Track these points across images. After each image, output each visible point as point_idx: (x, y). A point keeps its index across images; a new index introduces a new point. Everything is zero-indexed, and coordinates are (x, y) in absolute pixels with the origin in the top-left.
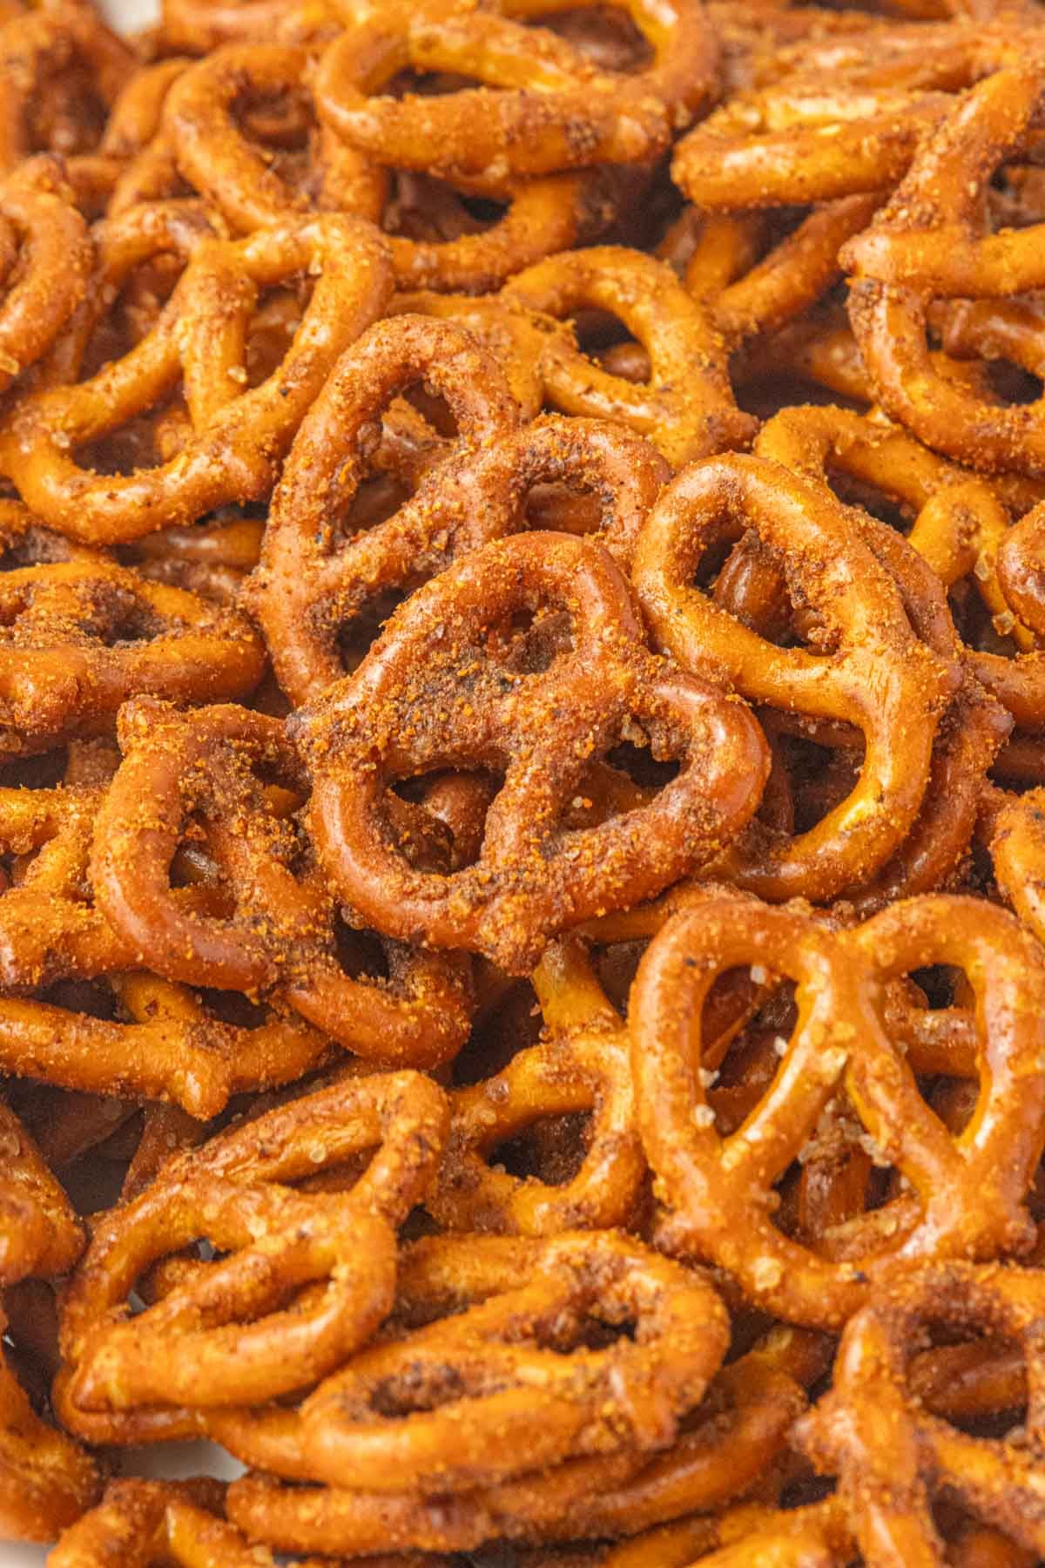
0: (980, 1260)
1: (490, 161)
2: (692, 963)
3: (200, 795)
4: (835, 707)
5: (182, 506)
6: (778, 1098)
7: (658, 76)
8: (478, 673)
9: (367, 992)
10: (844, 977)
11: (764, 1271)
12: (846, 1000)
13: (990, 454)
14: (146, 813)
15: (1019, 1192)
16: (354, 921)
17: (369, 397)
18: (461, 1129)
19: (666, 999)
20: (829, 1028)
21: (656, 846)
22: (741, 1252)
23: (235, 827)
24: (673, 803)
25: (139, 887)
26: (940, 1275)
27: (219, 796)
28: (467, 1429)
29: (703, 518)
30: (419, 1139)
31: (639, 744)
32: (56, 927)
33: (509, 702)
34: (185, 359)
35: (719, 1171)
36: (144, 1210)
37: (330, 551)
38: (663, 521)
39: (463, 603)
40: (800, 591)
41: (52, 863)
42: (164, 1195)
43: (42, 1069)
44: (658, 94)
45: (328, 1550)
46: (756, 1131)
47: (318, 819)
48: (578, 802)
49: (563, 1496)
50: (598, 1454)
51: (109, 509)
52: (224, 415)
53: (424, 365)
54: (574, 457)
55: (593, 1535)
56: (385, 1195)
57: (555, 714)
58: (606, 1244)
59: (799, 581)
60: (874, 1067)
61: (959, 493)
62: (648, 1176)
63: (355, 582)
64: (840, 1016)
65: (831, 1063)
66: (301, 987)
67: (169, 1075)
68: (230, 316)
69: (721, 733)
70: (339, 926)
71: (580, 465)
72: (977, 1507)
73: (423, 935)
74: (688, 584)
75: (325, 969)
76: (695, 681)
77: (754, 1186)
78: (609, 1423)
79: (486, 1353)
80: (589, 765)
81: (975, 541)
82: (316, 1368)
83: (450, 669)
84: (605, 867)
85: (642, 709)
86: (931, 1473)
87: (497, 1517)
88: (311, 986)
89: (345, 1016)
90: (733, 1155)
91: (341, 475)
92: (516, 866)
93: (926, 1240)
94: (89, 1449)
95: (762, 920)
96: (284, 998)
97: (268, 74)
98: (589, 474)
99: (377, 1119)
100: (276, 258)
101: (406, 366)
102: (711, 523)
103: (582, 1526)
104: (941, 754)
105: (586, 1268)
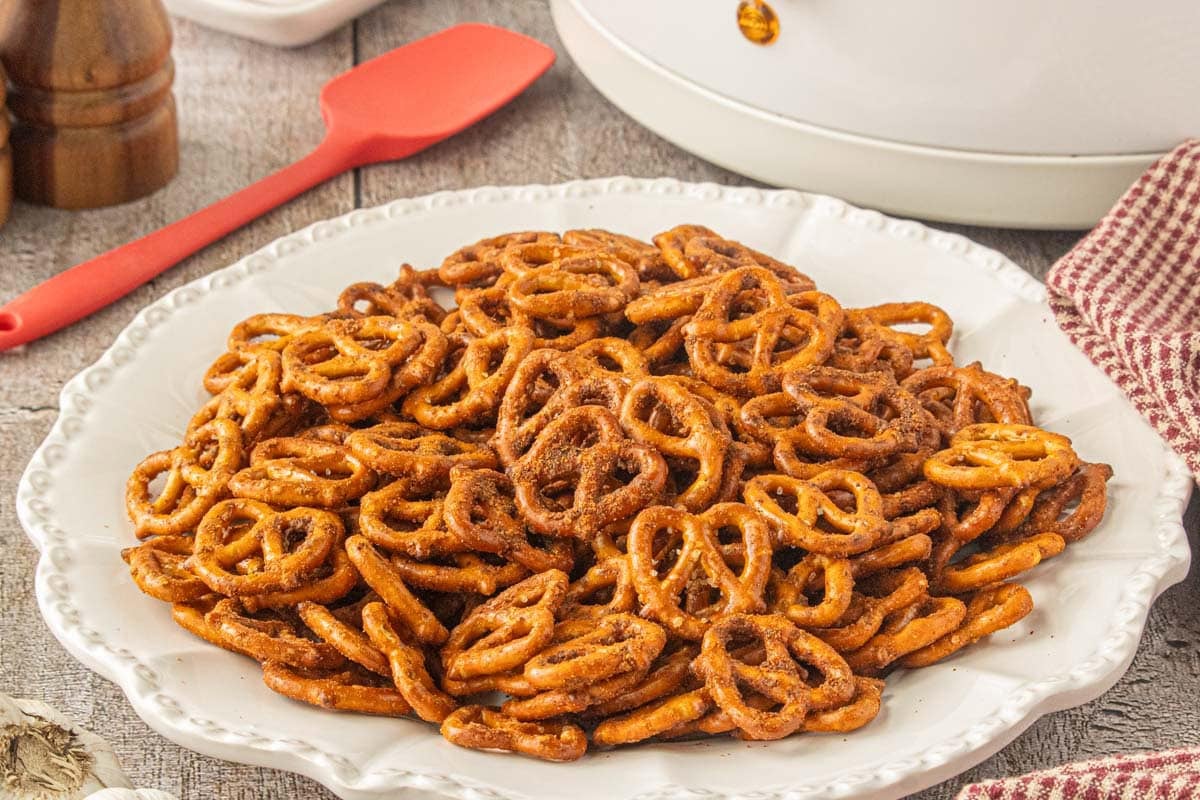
0: (748, 613)
1: (567, 312)
2: (647, 525)
3: (479, 492)
4: (689, 453)
5: (468, 412)
6: (679, 566)
7: (621, 286)
8: (569, 450)
9: (539, 551)
10: (699, 528)
11: (677, 622)
12: (700, 535)
13: (735, 388)
14: (461, 498)
15: (760, 593)
16: (533, 531)
17: (530, 374)
18: (572, 596)
19: (640, 536)
20: (695, 544)
21: (632, 496)
22: (669, 615)
23: (491, 503)
24: (636, 482)
25: (460, 518)
26: (733, 617)
27: (485, 494)
28: (581, 664)
29: (642, 396)
30: (558, 586)
31: (624, 468)
32: (434, 538)
33: (580, 456)
34: (468, 373)
35: (660, 590)
36: (469, 622)
37: (519, 425)
38: (628, 399)
39: (562, 428)
40: (676, 418)
41: (431, 521)
42: (475, 617)
43: (434, 585)
44: (622, 291)
45: (536, 717)
46: (672, 576)
47: (519, 502)
48: (604, 487)
49: (614, 690)
50: (625, 672)
51: (445, 415)
52: (481, 385)
53: (548, 363)
54: (599, 386)
55: (624, 708)
56: (549, 603)
57: (595, 459)
58: (623, 617)
59: (676, 414)
60: (710, 555)
61: (726, 400)
62: (637, 595)
63: (528, 433)
64: (698, 540)
65: (695, 555)
66: (517, 550)
67: (475, 582)
68: (482, 359)
69: (650, 460)
70: (528, 532)
71: (601, 388)
72: (751, 686)
73: (556, 531)
74: (639, 418)
75: (524, 545)
76: (643, 447)
77: (672, 594)
78: (627, 660)
79: (585, 647)
80: (608, 474)
81: (732, 413)
82: (529, 654)
83: (559, 449)
84: (615, 504)
85: (624, 456)
86: (736, 676)
87: (592, 697)
88: (519, 550)
89: (532, 559)
90: (665, 584)
91: (522, 400)
92: (586, 506)
93: (730, 608)
94: (454, 698)
95: (669, 512)
96: (510, 555)
97: (493, 297)
98: (603, 391)
99: (543, 587)
100: (496, 341)
101: (542, 363)
102: (645, 398)
103: (620, 706)
104: (725, 467)
105: (618, 624)
